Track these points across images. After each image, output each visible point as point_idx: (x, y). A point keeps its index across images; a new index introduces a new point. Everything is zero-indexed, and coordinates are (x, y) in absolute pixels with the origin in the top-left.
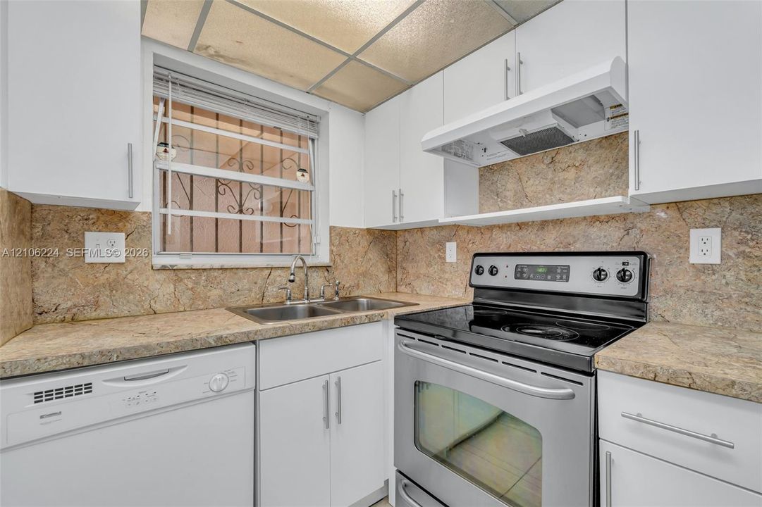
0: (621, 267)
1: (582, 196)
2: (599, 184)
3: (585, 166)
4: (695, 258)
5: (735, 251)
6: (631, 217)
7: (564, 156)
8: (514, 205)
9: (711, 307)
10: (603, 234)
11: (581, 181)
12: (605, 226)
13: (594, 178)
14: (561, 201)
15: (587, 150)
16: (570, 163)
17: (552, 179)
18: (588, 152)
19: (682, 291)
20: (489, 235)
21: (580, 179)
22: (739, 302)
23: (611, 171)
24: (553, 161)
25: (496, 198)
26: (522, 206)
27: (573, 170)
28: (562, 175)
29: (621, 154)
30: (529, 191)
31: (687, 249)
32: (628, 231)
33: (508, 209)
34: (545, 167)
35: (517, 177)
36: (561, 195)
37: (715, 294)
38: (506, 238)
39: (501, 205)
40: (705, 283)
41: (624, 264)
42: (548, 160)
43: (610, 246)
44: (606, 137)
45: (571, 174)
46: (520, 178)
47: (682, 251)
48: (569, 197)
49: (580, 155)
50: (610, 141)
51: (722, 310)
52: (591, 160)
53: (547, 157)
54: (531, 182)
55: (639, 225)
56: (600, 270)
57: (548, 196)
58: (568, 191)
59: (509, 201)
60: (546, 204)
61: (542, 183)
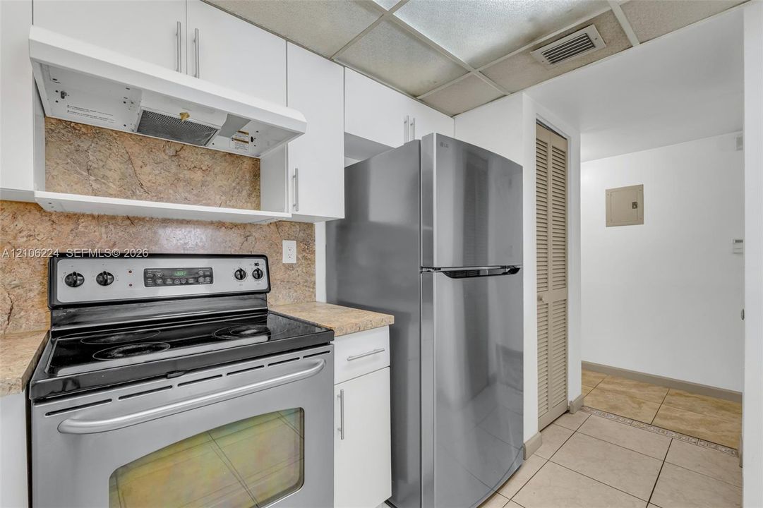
0: (255, 268)
1: (209, 201)
2: (224, 193)
3: (212, 173)
4: (286, 260)
5: (301, 255)
6: (249, 227)
7: (191, 155)
8: (120, 191)
9: (292, 290)
10: (228, 239)
11: (208, 185)
12: (230, 232)
13: (220, 186)
14: (186, 201)
15: (213, 158)
16: (197, 164)
17: (176, 174)
18: (214, 160)
19: (279, 283)
20: (72, 226)
21: (207, 183)
22: (303, 286)
23: (234, 184)
24: (176, 155)
25: (86, 174)
26: (133, 195)
27: (199, 173)
28: (187, 174)
29: (241, 172)
30: (144, 178)
31: (281, 254)
32: (247, 237)
33: (111, 195)
34: (167, 158)
35: (126, 156)
36: (187, 194)
37: (293, 282)
38: (106, 233)
39: (95, 186)
40: (289, 275)
41: (256, 264)
42: (172, 152)
43: (233, 250)
44: (230, 154)
45: (198, 176)
46: (130, 159)
47: (278, 255)
48: (196, 198)
49: (207, 161)
50: (233, 159)
51: (296, 292)
52: (217, 169)
53: (170, 147)
54: (147, 169)
55: (254, 234)
56: (241, 270)
57: (171, 191)
58: (195, 192)
59: (111, 184)
60: (168, 201)
61: (163, 175)
